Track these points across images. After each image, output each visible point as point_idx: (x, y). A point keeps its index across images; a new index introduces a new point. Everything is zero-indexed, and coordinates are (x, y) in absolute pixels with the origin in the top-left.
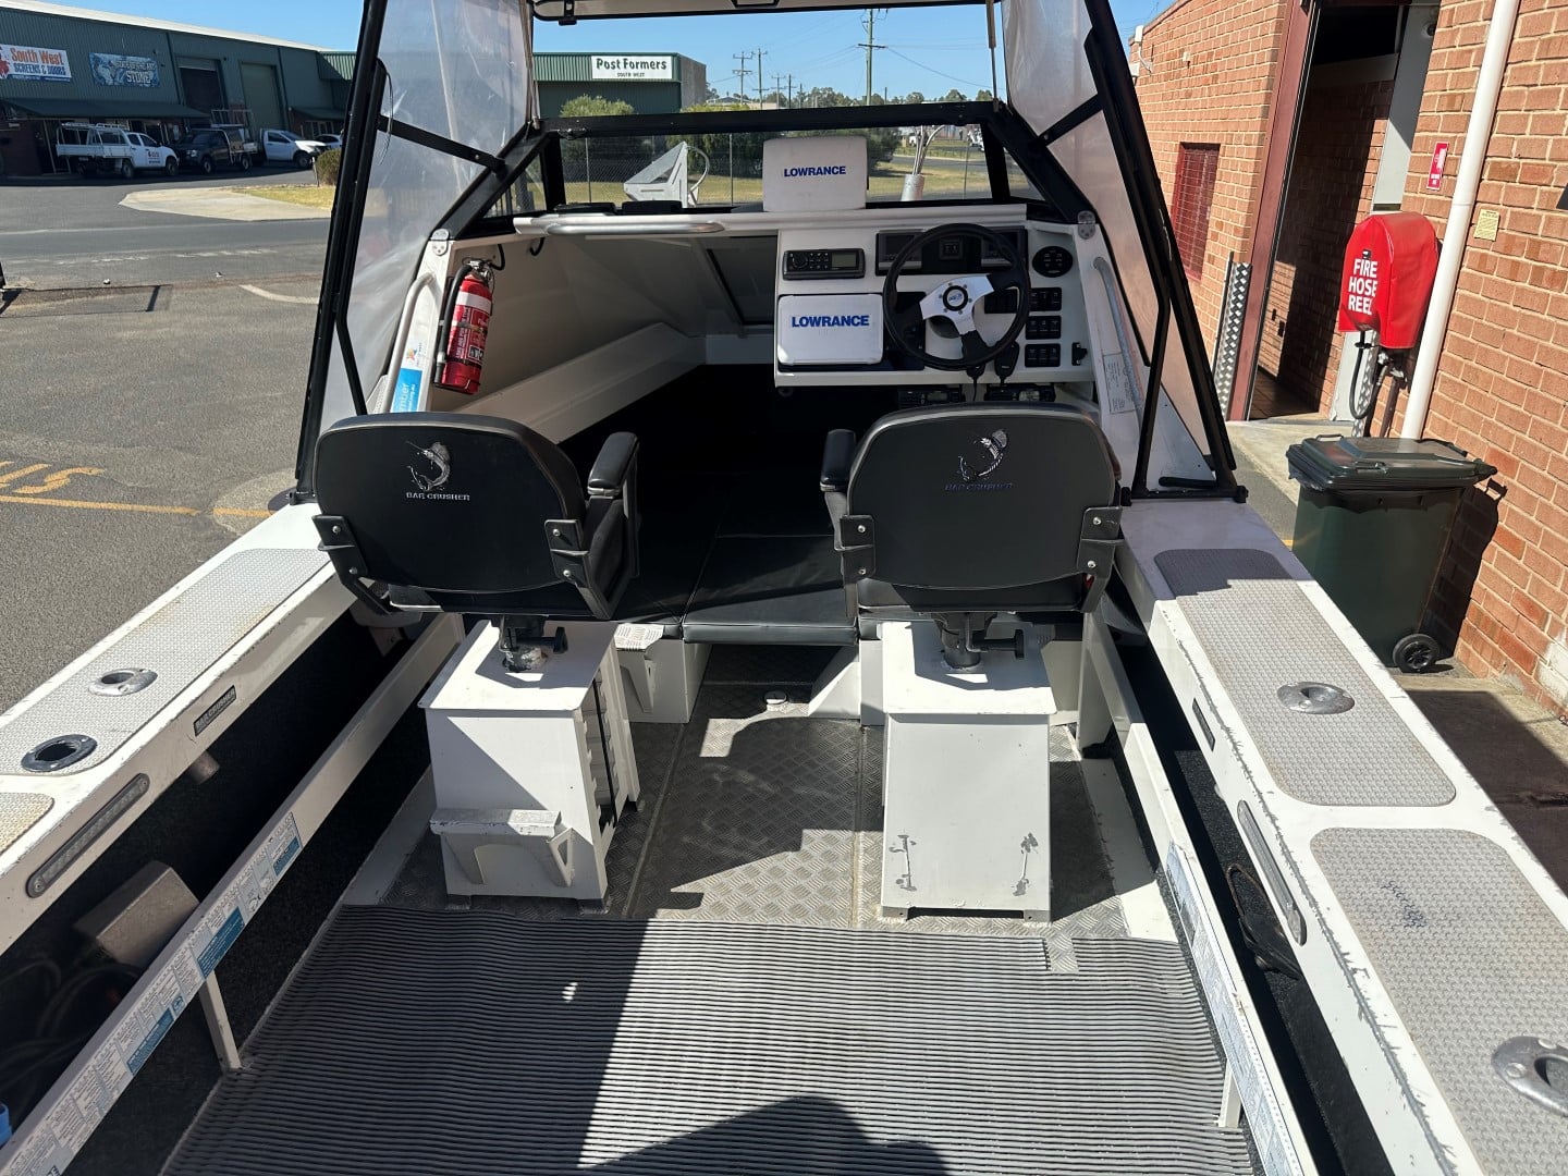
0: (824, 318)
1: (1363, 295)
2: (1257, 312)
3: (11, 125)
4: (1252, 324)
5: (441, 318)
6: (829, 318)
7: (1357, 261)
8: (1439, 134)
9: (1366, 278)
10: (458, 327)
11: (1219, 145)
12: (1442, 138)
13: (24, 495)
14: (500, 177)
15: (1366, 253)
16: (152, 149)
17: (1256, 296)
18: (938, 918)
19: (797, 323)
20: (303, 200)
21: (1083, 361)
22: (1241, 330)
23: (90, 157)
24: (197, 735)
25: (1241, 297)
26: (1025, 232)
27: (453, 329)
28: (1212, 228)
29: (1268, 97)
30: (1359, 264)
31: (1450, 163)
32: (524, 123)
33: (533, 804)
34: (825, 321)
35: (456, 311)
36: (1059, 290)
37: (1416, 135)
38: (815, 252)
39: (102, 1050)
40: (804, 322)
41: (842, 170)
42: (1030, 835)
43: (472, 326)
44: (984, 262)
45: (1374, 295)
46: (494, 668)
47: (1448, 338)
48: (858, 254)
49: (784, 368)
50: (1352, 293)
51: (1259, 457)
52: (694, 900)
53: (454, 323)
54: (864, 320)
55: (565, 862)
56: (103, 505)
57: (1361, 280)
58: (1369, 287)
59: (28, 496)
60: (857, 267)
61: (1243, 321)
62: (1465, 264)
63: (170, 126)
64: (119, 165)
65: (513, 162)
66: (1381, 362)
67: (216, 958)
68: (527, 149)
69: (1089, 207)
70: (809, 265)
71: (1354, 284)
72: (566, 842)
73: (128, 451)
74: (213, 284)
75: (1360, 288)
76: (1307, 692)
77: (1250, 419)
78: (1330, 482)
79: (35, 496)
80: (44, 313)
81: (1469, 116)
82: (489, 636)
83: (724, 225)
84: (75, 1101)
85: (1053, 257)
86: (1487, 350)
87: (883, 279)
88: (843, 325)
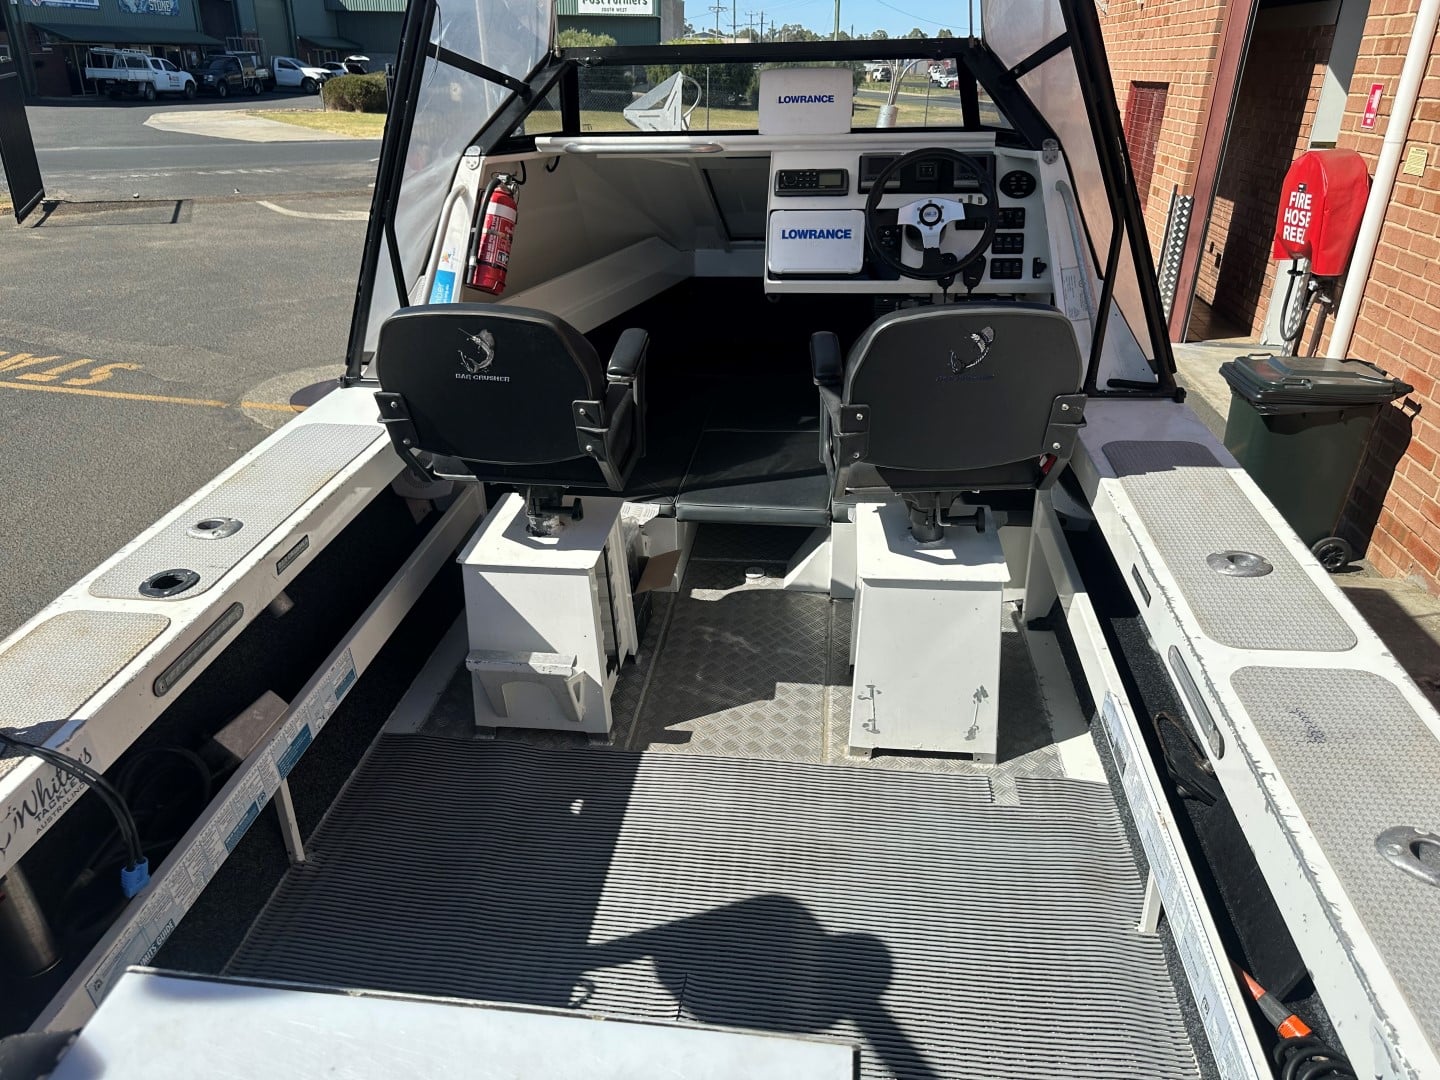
0: (811, 231)
1: (1297, 226)
2: (1197, 242)
3: (44, 49)
4: (1192, 253)
5: (474, 225)
6: (815, 231)
7: (1293, 193)
8: (1376, 76)
9: (1300, 210)
10: (488, 235)
11: (1168, 84)
12: (1378, 80)
13: (72, 386)
14: (526, 100)
15: (1301, 186)
16: (173, 74)
17: (1197, 226)
18: (898, 758)
19: (787, 235)
20: (311, 124)
21: (1043, 274)
22: (1182, 258)
23: (116, 80)
24: (279, 574)
25: (1182, 227)
26: (994, 158)
27: (483, 235)
28: (1158, 162)
29: (1216, 39)
30: (1295, 197)
31: (1385, 105)
32: (546, 52)
33: (548, 649)
34: (811, 234)
35: (487, 219)
36: (1023, 210)
37: (1354, 76)
38: (804, 171)
39: (206, 830)
40: (793, 234)
41: (830, 99)
42: (982, 688)
43: (500, 233)
44: (956, 183)
45: (1307, 225)
46: (518, 532)
47: (1375, 267)
48: (843, 174)
49: (773, 276)
50: (1287, 223)
51: (1193, 376)
52: (684, 737)
53: (485, 230)
54: (846, 234)
55: (578, 700)
56: (143, 397)
57: (1296, 211)
58: (1302, 218)
59: (76, 387)
60: (842, 186)
61: (1183, 250)
62: (1393, 198)
63: (189, 52)
64: (143, 88)
65: (537, 87)
66: (1311, 288)
67: (291, 763)
68: (549, 75)
69: (1052, 135)
70: (798, 183)
71: (1289, 215)
72: (579, 683)
73: (163, 350)
74: (231, 200)
75: (1295, 219)
76: (1232, 558)
77: (1186, 342)
78: (1259, 396)
79: (83, 387)
80: (81, 223)
81: (1405, 59)
82: (514, 503)
83: (723, 146)
84: (186, 868)
85: (1019, 180)
86: (1410, 279)
87: (866, 197)
88: (828, 237)
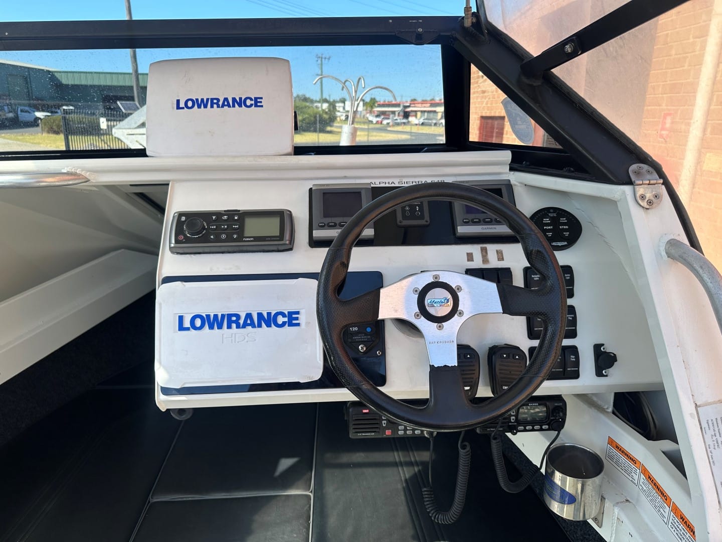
0: (230, 316)
6: (238, 316)
8: (665, 107)
12: (667, 110)
19: (187, 324)
31: (676, 125)
34: (231, 320)
36: (569, 269)
37: (646, 108)
38: (219, 214)
40: (198, 323)
44: (462, 230)
48: (283, 217)
49: (166, 391)
54: (292, 319)
60: (281, 237)
83: (87, 175)
85: (555, 222)
87: (322, 253)
88: (260, 326)
